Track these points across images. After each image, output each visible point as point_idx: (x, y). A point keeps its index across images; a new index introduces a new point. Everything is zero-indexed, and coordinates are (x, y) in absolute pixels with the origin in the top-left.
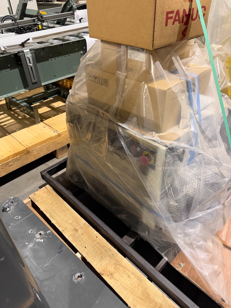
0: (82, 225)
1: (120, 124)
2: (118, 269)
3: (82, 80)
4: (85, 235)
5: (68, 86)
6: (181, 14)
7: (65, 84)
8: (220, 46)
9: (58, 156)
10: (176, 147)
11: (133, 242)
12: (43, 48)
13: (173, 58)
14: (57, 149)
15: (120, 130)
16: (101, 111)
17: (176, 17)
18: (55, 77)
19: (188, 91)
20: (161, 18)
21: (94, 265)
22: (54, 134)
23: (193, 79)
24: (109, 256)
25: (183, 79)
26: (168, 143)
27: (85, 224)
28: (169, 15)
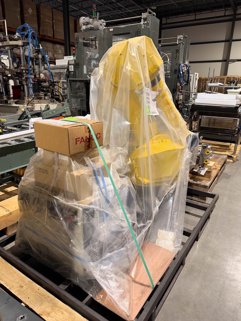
0: (27, 283)
1: (55, 197)
2: (54, 309)
3: (30, 171)
4: (29, 289)
5: (21, 174)
6: (85, 138)
7: (18, 172)
8: (122, 148)
9: (8, 232)
10: (88, 208)
11: (67, 288)
12: (3, 148)
13: (85, 158)
14: (8, 226)
15: (55, 201)
16: (43, 189)
17: (81, 140)
18: (11, 167)
19: (95, 175)
20: (72, 142)
21: (34, 309)
22: (6, 213)
23: (98, 169)
24: (48, 301)
25: (91, 170)
26: (83, 205)
27: (29, 281)
28: (77, 140)
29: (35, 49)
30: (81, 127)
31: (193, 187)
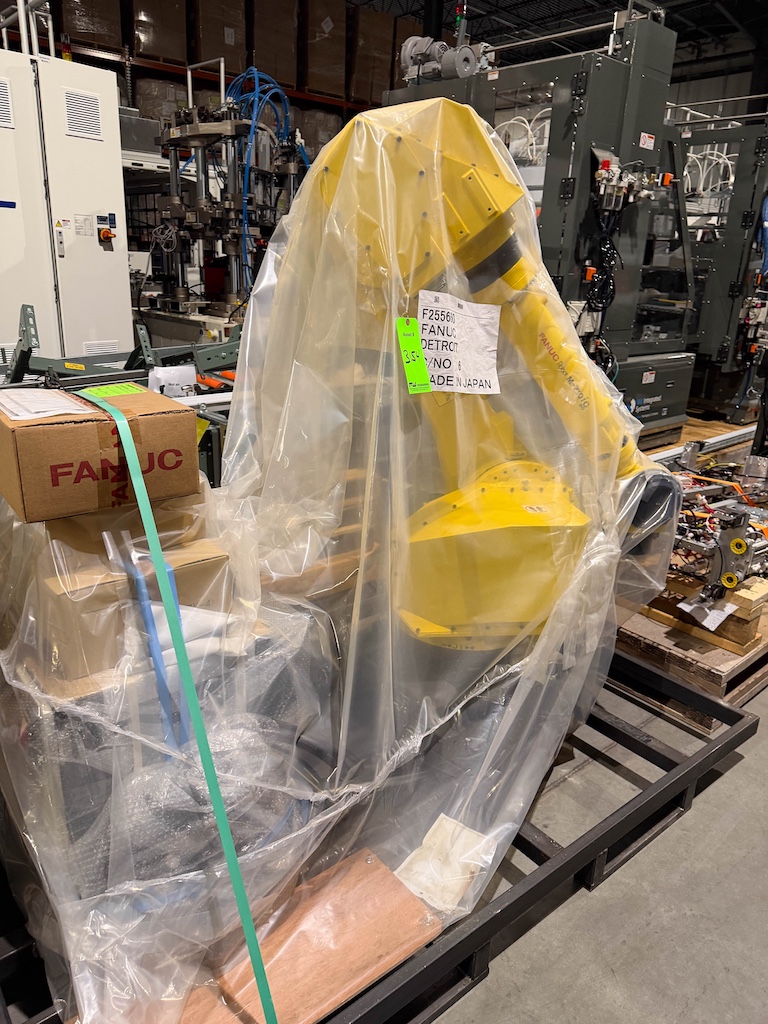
6: (96, 467)
17: (80, 471)
19: (134, 598)
20: (37, 476)
23: (154, 577)
25: (120, 577)
26: (59, 701)
28: (60, 471)
29: (282, 147)
30: (77, 425)
31: (667, 670)
